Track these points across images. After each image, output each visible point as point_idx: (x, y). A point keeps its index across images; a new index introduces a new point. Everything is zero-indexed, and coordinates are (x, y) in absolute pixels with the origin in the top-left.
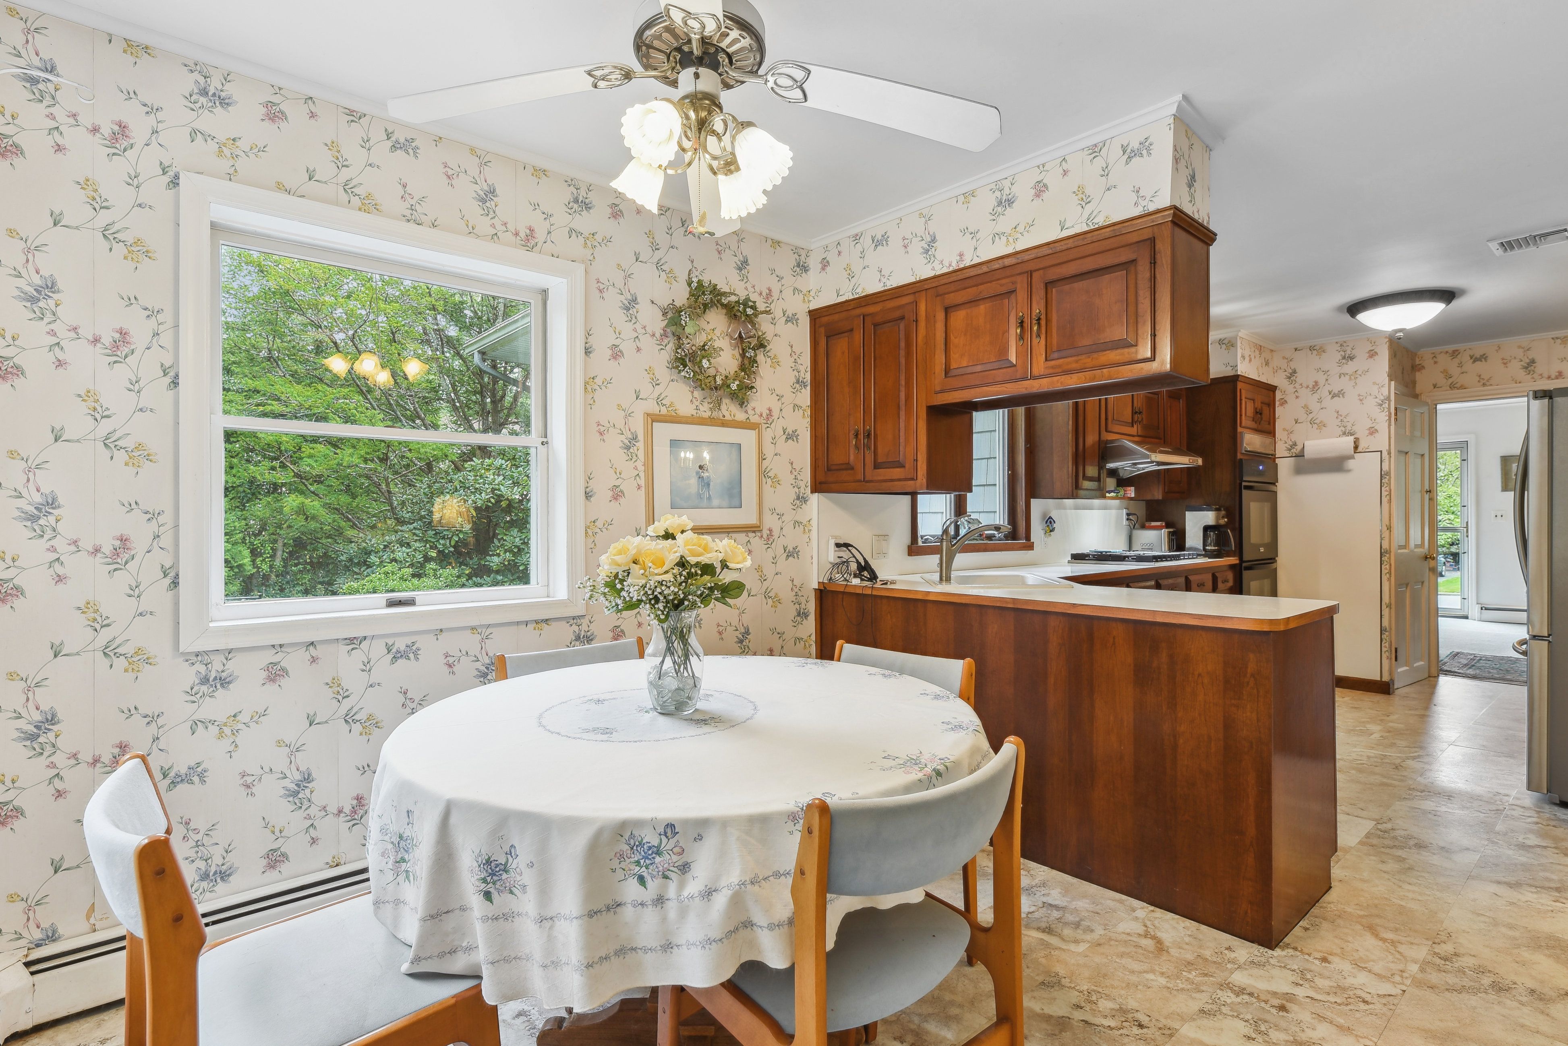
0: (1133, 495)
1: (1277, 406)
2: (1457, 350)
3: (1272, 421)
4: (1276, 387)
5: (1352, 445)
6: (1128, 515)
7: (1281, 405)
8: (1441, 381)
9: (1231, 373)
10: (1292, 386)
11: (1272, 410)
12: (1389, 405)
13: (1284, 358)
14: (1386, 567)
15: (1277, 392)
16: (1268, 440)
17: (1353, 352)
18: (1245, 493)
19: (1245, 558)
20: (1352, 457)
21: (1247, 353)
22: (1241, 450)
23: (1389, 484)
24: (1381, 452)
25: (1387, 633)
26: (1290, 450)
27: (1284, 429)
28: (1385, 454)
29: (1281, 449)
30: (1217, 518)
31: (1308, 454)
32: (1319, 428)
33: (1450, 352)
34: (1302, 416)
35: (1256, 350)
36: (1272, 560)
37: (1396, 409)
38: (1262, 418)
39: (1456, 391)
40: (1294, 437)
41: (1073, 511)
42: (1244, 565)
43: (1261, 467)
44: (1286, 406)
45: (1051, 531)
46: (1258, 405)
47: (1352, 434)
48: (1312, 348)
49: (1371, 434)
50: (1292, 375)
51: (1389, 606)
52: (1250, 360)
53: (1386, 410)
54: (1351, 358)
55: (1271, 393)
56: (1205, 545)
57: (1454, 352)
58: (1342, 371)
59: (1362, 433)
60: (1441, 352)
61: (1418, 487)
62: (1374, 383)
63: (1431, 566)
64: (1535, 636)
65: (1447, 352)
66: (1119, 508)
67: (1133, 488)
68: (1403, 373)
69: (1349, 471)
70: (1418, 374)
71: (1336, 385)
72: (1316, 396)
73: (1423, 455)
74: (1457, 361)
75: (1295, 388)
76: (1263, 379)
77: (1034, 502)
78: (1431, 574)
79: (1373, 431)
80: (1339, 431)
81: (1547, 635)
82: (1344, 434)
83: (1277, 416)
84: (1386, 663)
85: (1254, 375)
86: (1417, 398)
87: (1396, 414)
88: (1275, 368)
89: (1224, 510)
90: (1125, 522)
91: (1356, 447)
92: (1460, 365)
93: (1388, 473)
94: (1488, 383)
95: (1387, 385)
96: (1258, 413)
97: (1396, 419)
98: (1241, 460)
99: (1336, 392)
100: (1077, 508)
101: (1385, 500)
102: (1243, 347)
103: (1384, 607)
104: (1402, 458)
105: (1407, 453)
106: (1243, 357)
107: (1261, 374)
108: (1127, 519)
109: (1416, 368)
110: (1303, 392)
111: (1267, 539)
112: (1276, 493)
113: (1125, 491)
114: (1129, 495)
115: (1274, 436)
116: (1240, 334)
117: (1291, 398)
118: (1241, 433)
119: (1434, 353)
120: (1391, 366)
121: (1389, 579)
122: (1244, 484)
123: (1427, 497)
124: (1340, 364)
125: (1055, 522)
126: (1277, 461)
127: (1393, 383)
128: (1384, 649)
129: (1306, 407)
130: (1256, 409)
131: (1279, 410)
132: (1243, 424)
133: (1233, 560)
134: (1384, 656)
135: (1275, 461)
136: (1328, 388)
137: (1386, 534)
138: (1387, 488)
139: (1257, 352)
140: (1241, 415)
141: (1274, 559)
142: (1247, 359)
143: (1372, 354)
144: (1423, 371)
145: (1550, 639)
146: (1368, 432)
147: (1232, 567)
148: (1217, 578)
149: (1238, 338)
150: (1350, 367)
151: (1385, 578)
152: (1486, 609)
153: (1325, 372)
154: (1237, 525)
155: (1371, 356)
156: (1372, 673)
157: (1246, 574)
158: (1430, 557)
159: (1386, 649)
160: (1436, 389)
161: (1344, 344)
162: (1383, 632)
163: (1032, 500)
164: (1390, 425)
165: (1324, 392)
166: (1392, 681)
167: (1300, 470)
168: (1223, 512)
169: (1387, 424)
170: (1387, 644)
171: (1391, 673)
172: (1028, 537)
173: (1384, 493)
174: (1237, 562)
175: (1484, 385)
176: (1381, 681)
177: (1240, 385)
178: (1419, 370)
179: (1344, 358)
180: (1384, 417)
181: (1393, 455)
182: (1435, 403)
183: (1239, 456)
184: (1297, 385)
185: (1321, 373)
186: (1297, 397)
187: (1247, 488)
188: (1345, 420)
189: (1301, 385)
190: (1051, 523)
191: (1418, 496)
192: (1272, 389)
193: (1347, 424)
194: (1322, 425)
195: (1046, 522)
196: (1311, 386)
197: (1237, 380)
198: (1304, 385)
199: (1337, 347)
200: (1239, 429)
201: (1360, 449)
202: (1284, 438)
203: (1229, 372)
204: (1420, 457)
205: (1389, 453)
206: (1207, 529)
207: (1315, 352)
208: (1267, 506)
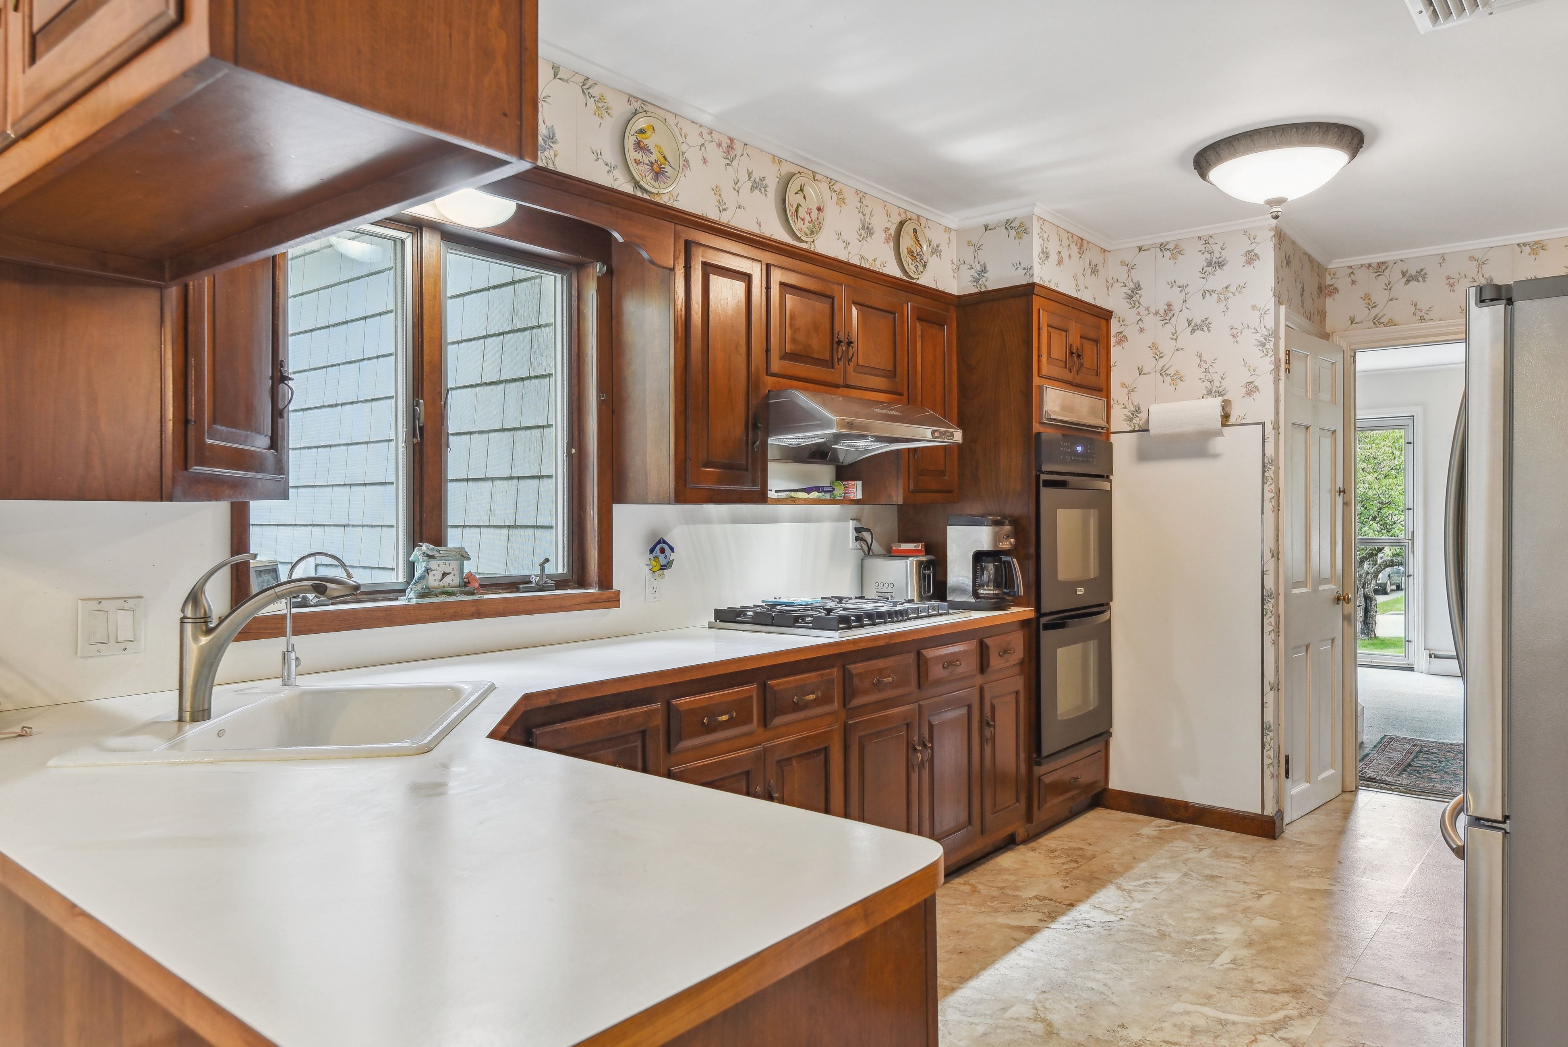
0: (859, 495)
1: (1112, 344)
2: (1383, 263)
3: (1103, 369)
4: (1110, 313)
5: (1219, 412)
6: (858, 530)
7: (1119, 343)
8: (1361, 312)
9: (1024, 281)
10: (1134, 311)
11: (1103, 352)
12: (1276, 345)
13: (1123, 263)
14: (1270, 620)
15: (1114, 322)
16: (1099, 403)
17: (1224, 253)
18: (1045, 492)
19: (1046, 608)
20: (1219, 434)
21: (1053, 248)
22: (1041, 417)
23: (1276, 480)
24: (1263, 424)
25: (1271, 734)
26: (1131, 420)
27: (1123, 385)
28: (1269, 428)
29: (1118, 421)
30: (996, 538)
31: (1155, 429)
32: (1174, 383)
33: (1375, 265)
34: (1149, 364)
35: (1073, 246)
36: (1103, 606)
37: (1288, 353)
38: (1082, 365)
39: (1382, 329)
40: (1136, 398)
41: (729, 527)
42: (1043, 620)
43: (1079, 449)
44: (1125, 344)
45: (663, 567)
46: (1075, 339)
47: (1220, 394)
48: (1163, 247)
49: (1249, 393)
50: (1133, 294)
51: (1276, 687)
52: (1060, 261)
53: (1271, 353)
54: (1220, 264)
55: (1103, 322)
56: (976, 585)
57: (1380, 264)
58: (1207, 287)
59: (1235, 393)
60: (1362, 266)
61: (1326, 484)
62: (1254, 307)
63: (1346, 613)
64: (1478, 819)
65: (1370, 265)
66: (840, 519)
67: (859, 484)
68: (1302, 295)
69: (1216, 456)
70: (1329, 300)
71: (1199, 309)
72: (1169, 328)
73: (1334, 432)
74: (1383, 280)
75: (1138, 314)
76: (1086, 296)
77: (618, 510)
78: (1346, 623)
79: (1251, 389)
80: (1202, 388)
81: (1500, 818)
82: (1210, 393)
83: (1112, 363)
84: (1270, 784)
85: (1067, 288)
86: (1328, 340)
87: (1288, 362)
88: (1110, 281)
89: (1011, 523)
90: (851, 543)
91: (1226, 417)
92: (1388, 287)
93: (1275, 462)
94: (1426, 317)
95: (1272, 311)
96: (1074, 354)
97: (1288, 370)
98: (1038, 434)
99: (1199, 322)
100: (736, 520)
101: (1269, 506)
102: (1045, 236)
103: (1267, 688)
104: (1299, 435)
105: (1307, 428)
106: (1045, 254)
107: (1082, 287)
108: (857, 539)
109: (1325, 290)
110: (1150, 321)
111: (1093, 572)
112: (1109, 493)
113: (846, 488)
114: (851, 496)
115: (1108, 396)
116: (1037, 211)
117: (1131, 332)
118: (1040, 388)
119: (1350, 267)
120: (1278, 280)
121: (1275, 643)
122: (1043, 477)
123: (1340, 500)
124: (1204, 274)
125: (672, 549)
126: (1113, 438)
127: (1283, 308)
128: (1267, 761)
129: (1154, 347)
130: (1071, 346)
131: (1116, 353)
132: (1044, 371)
133: (1020, 612)
134: (1268, 772)
135: (1108, 438)
136: (1186, 314)
137: (1270, 565)
138: (1272, 487)
139: (1075, 249)
140: (1039, 356)
141: (1108, 604)
142: (1054, 258)
143: (1251, 258)
144: (1336, 296)
145: (1506, 826)
146: (1244, 390)
147: (1025, 624)
148: (988, 647)
149: (1035, 219)
150: (1218, 280)
151: (1268, 639)
152: (1436, 657)
153: (1183, 288)
154: (1032, 550)
155: (1249, 262)
156: (1250, 804)
157: (1047, 637)
158: (1344, 599)
159: (1271, 761)
160: (1353, 325)
161: (1211, 241)
162: (1266, 731)
163: (617, 509)
164: (1276, 380)
165: (1180, 322)
166: (1280, 813)
167: (1144, 455)
168: (1007, 528)
169: (1271, 378)
170: (1271, 753)
171: (1278, 800)
172: (605, 582)
173: (1268, 495)
174: (1032, 615)
175: (1422, 319)
176: (1262, 815)
177: (1037, 303)
178: (1330, 294)
179: (1210, 264)
180: (1266, 365)
181: (1282, 430)
182: (1354, 347)
183: (1036, 428)
184: (1142, 310)
185: (1176, 290)
186: (1142, 330)
187: (1049, 484)
188: (1211, 369)
189: (1148, 309)
190: (663, 551)
191: (1326, 498)
192: (1105, 315)
193: (1214, 376)
194: (1177, 378)
195: (652, 551)
196: (1162, 312)
197: (1032, 293)
198: (1153, 310)
199: (1200, 245)
200: (1036, 381)
201: (1232, 420)
202: (1123, 399)
203: (1017, 279)
204: (1329, 434)
205: (1276, 427)
206: (979, 557)
207: (1168, 254)
208: (1093, 517)
